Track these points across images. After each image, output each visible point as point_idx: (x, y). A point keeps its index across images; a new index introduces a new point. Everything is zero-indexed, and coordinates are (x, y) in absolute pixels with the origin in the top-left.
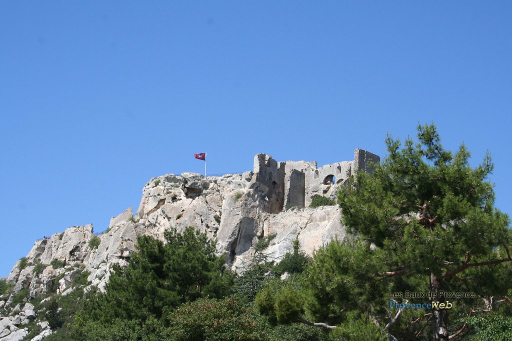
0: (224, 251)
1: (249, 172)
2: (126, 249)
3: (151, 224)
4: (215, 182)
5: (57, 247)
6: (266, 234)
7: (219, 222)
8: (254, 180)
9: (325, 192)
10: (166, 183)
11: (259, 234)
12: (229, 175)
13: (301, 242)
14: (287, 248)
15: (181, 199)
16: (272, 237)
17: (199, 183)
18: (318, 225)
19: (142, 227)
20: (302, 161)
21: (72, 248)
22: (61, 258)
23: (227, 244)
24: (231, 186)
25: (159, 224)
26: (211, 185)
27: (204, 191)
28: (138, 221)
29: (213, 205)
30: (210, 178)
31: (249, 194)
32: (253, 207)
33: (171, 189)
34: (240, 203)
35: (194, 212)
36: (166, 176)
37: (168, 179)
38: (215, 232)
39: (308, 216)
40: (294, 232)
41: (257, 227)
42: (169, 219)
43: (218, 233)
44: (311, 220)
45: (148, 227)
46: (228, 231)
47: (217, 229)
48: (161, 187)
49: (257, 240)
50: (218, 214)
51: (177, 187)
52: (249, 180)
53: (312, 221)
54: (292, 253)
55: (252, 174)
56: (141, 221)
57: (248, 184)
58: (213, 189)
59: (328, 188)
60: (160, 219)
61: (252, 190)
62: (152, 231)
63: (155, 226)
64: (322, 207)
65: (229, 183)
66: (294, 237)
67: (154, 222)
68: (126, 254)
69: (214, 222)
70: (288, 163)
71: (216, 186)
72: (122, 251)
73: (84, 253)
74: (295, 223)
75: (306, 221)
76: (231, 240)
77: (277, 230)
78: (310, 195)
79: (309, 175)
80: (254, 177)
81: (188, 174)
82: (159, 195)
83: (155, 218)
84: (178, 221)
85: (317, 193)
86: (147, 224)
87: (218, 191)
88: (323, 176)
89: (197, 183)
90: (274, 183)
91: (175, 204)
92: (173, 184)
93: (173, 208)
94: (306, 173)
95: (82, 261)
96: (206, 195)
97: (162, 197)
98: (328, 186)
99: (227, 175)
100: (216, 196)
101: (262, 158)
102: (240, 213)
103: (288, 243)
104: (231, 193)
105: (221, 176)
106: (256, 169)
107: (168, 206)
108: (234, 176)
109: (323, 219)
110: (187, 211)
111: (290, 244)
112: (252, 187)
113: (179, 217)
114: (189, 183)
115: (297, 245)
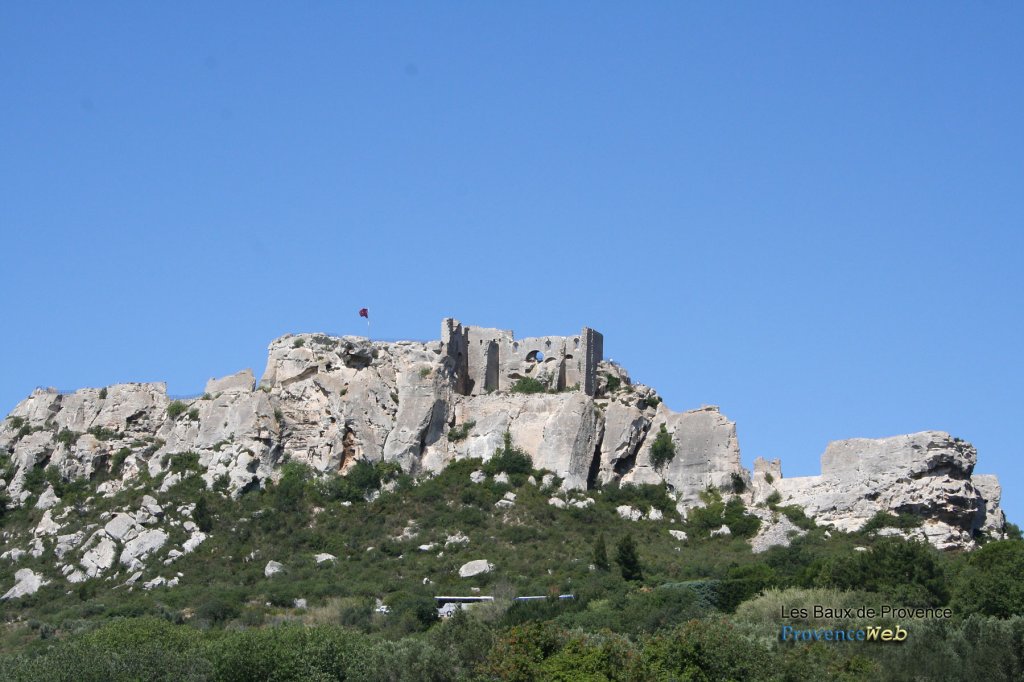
0: (415, 441)
1: (439, 343)
2: (265, 429)
3: (293, 397)
4: (386, 349)
5: (98, 410)
6: (458, 421)
7: (397, 402)
8: (444, 353)
9: (528, 371)
10: (314, 344)
11: (450, 420)
12: (408, 342)
13: (514, 435)
14: (497, 442)
15: (338, 369)
16: (469, 426)
17: (368, 350)
18: (536, 416)
19: (277, 398)
20: (494, 329)
21: (133, 413)
22: (109, 425)
23: (418, 432)
24: (410, 357)
25: (308, 398)
26: (381, 353)
27: (374, 361)
28: (270, 390)
29: (386, 380)
30: (379, 344)
31: (439, 371)
32: (444, 386)
33: (322, 353)
34: (429, 381)
35: (366, 389)
36: (315, 335)
37: (318, 340)
38: (394, 415)
39: (521, 404)
40: (504, 423)
41: (448, 411)
42: (326, 393)
43: (397, 415)
44: (524, 409)
45: (286, 399)
46: (416, 416)
47: (396, 411)
48: (307, 349)
49: (449, 428)
50: (394, 391)
51: (330, 350)
52: (438, 352)
53: (526, 410)
54: (503, 447)
55: (442, 344)
56: (274, 391)
57: (438, 357)
58: (384, 358)
59: (532, 367)
60: (311, 392)
61: (442, 365)
62: (295, 405)
63: (300, 399)
64: (539, 394)
65: (407, 352)
66: (504, 429)
67: (299, 395)
68: (264, 434)
69: (392, 402)
70: (472, 329)
71: (387, 355)
72: (259, 431)
73: (157, 423)
74: (503, 411)
75: (518, 410)
76: (422, 428)
77: (477, 417)
78: (506, 373)
79: (506, 347)
80: (445, 349)
81: (355, 338)
82: (307, 360)
83: (302, 389)
84: (344, 397)
85: (516, 372)
86: (284, 395)
87: (390, 361)
88: (525, 351)
89: (365, 351)
90: (460, 354)
91: (331, 374)
92: (324, 346)
93: (331, 380)
94: (500, 344)
95: (155, 433)
96: (376, 365)
97: (313, 364)
98: (531, 364)
99: (404, 342)
100: (387, 368)
101: (450, 323)
102: (432, 394)
103: (497, 436)
104: (410, 367)
105: (394, 341)
106: (446, 339)
107: (322, 375)
108: (414, 344)
109: (542, 409)
110: (353, 386)
111: (500, 437)
112: (442, 362)
113: (343, 393)
114: (356, 350)
115: (508, 438)
